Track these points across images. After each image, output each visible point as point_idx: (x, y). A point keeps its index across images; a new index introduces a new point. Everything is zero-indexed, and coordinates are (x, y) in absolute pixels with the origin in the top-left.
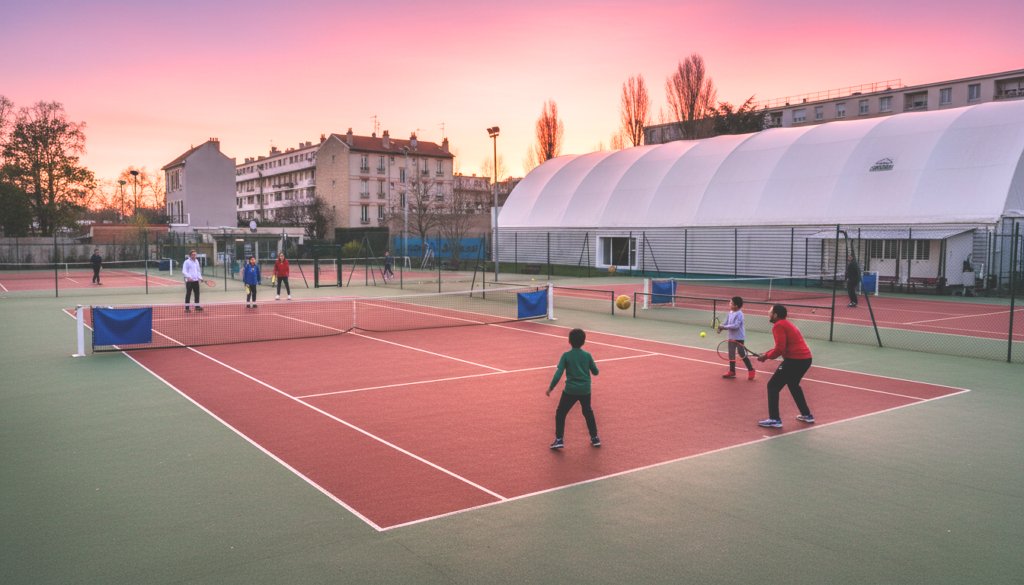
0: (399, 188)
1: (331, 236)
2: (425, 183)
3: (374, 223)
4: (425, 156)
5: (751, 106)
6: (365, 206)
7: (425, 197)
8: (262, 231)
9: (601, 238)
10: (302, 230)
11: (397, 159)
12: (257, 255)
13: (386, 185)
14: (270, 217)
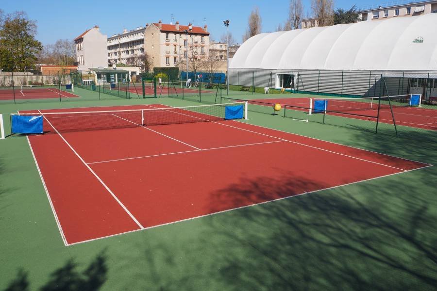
0: (183, 48)
1: (151, 71)
2: (196, 47)
3: (172, 65)
4: (196, 34)
5: (354, 10)
6: (168, 58)
7: (196, 53)
8: (118, 68)
9: (279, 75)
10: (138, 68)
11: (182, 35)
12: (117, 80)
13: (177, 47)
14: (124, 62)
